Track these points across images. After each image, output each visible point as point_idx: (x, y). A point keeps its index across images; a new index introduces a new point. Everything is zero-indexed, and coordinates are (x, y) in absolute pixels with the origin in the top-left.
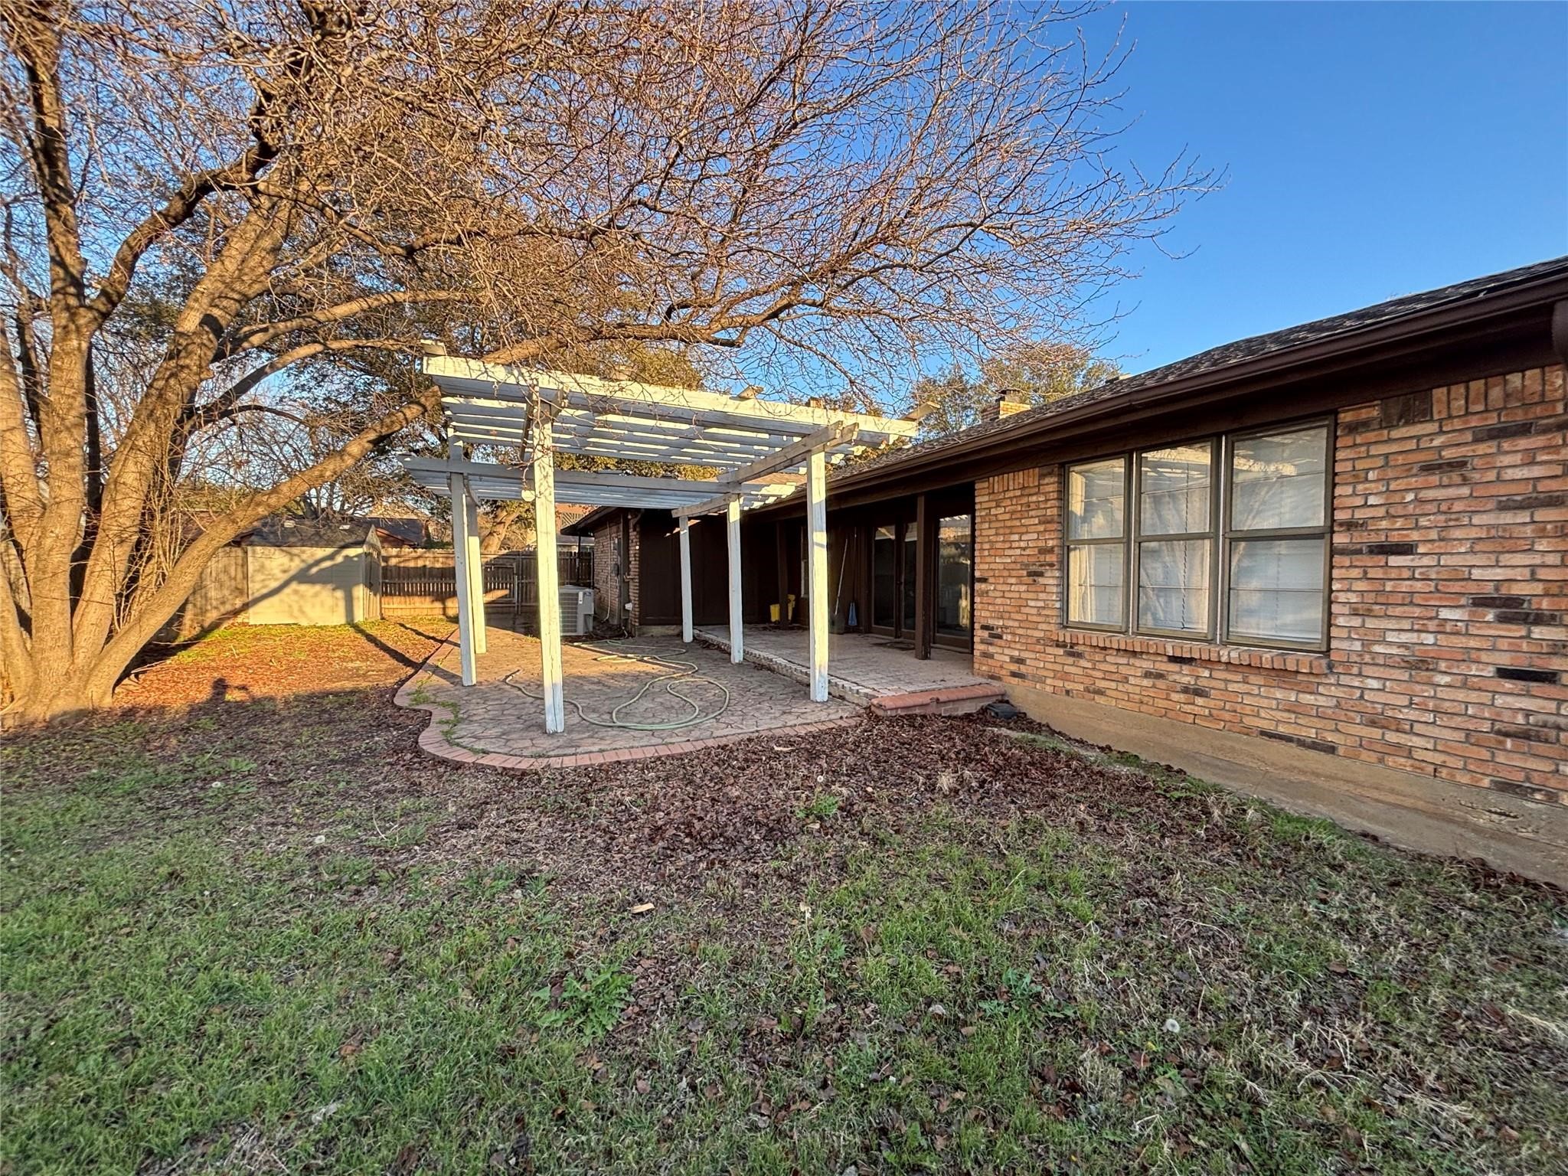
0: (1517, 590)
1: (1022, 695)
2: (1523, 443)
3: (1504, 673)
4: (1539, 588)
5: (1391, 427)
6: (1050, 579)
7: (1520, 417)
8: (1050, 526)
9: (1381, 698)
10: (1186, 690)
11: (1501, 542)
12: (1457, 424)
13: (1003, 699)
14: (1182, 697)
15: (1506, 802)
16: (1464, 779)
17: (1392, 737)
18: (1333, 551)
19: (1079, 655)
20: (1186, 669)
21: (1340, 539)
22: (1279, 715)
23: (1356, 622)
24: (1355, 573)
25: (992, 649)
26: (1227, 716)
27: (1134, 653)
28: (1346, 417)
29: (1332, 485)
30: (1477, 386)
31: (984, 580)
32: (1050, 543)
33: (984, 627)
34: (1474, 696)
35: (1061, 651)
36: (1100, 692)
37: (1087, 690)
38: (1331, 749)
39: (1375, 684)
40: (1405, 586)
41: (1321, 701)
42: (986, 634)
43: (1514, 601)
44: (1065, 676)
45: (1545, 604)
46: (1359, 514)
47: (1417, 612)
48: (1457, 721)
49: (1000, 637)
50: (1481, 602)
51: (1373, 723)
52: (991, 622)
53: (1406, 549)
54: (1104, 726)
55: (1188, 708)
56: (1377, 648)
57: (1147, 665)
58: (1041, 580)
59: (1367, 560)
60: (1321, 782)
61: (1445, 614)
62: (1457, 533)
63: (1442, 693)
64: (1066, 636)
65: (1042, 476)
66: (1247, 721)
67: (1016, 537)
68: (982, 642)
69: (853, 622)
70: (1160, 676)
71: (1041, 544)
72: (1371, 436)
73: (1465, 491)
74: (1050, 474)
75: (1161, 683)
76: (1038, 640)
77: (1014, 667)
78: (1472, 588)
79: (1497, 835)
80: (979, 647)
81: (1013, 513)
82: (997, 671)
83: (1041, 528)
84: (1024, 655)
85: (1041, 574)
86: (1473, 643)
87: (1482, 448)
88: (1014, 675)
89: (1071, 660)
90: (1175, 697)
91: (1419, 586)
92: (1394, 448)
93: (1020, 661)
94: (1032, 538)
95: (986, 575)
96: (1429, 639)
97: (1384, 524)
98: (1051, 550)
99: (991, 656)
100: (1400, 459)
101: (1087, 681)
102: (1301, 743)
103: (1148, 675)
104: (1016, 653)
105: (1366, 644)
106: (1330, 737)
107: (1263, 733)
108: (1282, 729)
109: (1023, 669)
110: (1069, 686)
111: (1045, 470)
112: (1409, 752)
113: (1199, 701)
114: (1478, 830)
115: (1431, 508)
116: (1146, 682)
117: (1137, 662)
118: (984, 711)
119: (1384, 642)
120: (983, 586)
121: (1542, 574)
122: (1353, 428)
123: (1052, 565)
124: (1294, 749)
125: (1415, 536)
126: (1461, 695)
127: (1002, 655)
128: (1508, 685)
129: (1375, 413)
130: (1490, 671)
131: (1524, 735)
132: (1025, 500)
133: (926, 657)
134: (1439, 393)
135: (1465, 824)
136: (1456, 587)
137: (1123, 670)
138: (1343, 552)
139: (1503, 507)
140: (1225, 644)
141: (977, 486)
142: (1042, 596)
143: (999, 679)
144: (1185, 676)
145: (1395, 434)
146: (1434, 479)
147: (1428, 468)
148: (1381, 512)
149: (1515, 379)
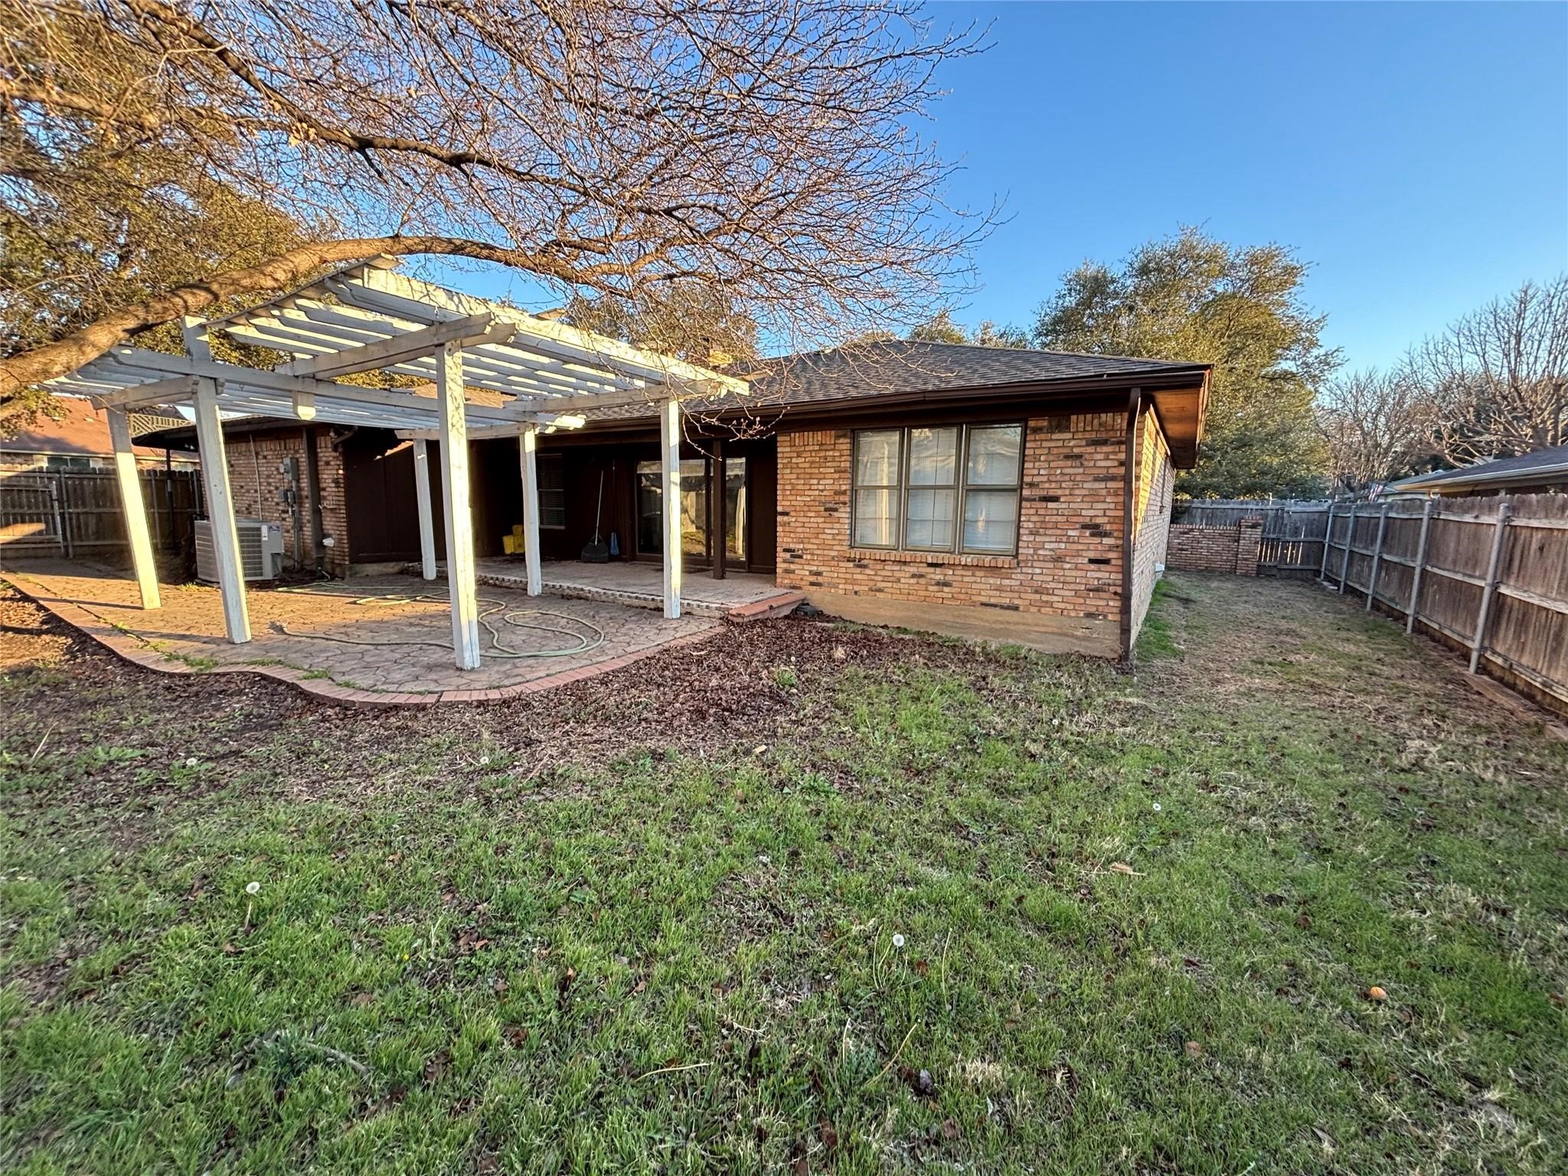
0: (1099, 521)
1: (819, 599)
2: (1105, 449)
3: (1092, 561)
4: (1106, 520)
5: (1052, 433)
6: (844, 513)
7: (1104, 436)
8: (843, 475)
9: (1041, 578)
10: (938, 584)
11: (1094, 497)
12: (1080, 436)
13: (804, 603)
14: (936, 588)
15: (1088, 622)
16: (1073, 614)
17: (1045, 598)
18: (1022, 499)
19: (865, 567)
20: (938, 570)
21: (1026, 492)
22: (991, 593)
23: (1031, 538)
24: (1033, 511)
25: (793, 567)
26: (962, 597)
27: (905, 563)
28: (1032, 423)
29: (1023, 461)
30: (1089, 416)
31: (786, 514)
32: (844, 488)
33: (785, 550)
34: (1079, 573)
35: (851, 565)
36: (880, 590)
37: (871, 590)
38: (1016, 608)
39: (1038, 571)
40: (1054, 519)
41: (1013, 583)
42: (788, 555)
43: (1097, 526)
44: (854, 582)
45: (1108, 527)
46: (1036, 479)
47: (1059, 532)
48: (1072, 587)
49: (801, 557)
50: (1085, 527)
51: (1037, 592)
52: (792, 546)
53: (1055, 499)
54: (882, 612)
55: (939, 594)
56: (1041, 552)
57: (913, 569)
58: (835, 514)
59: (1038, 505)
60: (1012, 627)
61: (1070, 533)
62: (1077, 492)
63: (1067, 573)
64: (856, 553)
65: (838, 437)
66: (974, 598)
67: (815, 482)
68: (785, 561)
69: (615, 551)
70: (921, 576)
71: (837, 488)
72: (1043, 436)
73: (1081, 470)
74: (844, 436)
75: (922, 581)
76: (833, 558)
77: (813, 579)
78: (1081, 519)
79: (1085, 639)
80: (781, 566)
81: (813, 462)
82: (798, 583)
83: (837, 476)
84: (821, 569)
85: (836, 510)
86: (1080, 547)
87: (1090, 449)
88: (812, 584)
89: (859, 570)
90: (931, 588)
91: (1060, 518)
92: (1053, 444)
93: (819, 574)
94: (828, 483)
95: (787, 510)
96: (1063, 546)
97: (1047, 485)
98: (844, 493)
99: (793, 572)
100: (1055, 451)
101: (871, 583)
102: (1002, 607)
103: (913, 576)
104: (814, 568)
105: (1036, 550)
106: (1016, 602)
107: (983, 604)
108: (993, 601)
109: (820, 579)
110: (856, 588)
111: (840, 433)
112: (1051, 604)
113: (946, 589)
114: (1077, 638)
115: (1067, 478)
116: (913, 581)
117: (906, 568)
118: (795, 611)
119: (1044, 548)
120: (786, 518)
121: (1108, 513)
122: (1036, 430)
123: (844, 503)
124: (998, 611)
125: (1059, 492)
126: (1074, 573)
127: (802, 571)
128: (1093, 567)
129: (1045, 423)
130: (1086, 560)
131: (1097, 590)
132: (822, 454)
133: (723, 577)
134: (1074, 418)
135: (1073, 636)
136: (1075, 519)
137: (897, 574)
138: (1028, 500)
139: (1096, 480)
140: (960, 554)
141: (779, 439)
142: (836, 526)
143: (799, 588)
144: (938, 575)
145: (1054, 437)
146: (1069, 463)
147: (1067, 457)
148: (1045, 479)
149: (1103, 416)
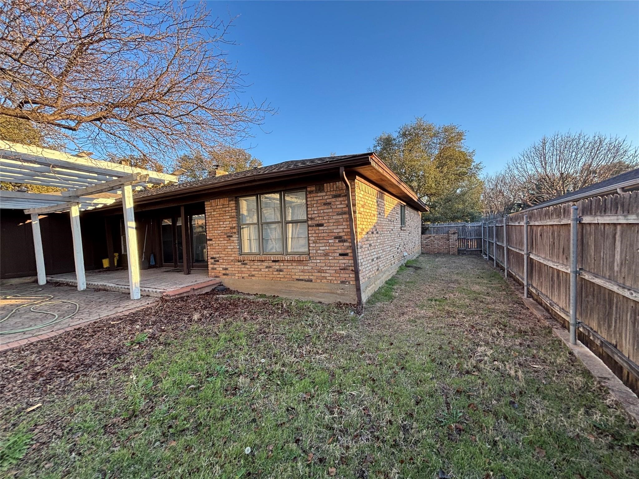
0: (341, 234)
1: (228, 282)
2: (340, 199)
3: (341, 255)
4: (344, 234)
5: (317, 193)
6: (235, 238)
7: (339, 193)
8: (234, 219)
9: (320, 264)
10: (277, 271)
11: (338, 223)
12: (329, 193)
13: (221, 284)
14: (276, 273)
15: (342, 286)
16: (335, 282)
17: (323, 275)
18: (309, 226)
19: (246, 264)
20: (277, 264)
21: (310, 223)
22: (300, 274)
23: (314, 245)
24: (313, 232)
25: (215, 266)
26: (288, 276)
27: (262, 261)
28: (309, 189)
29: (307, 208)
30: (331, 184)
31: (211, 240)
32: (234, 225)
33: (212, 258)
34: (336, 261)
35: (240, 263)
36: (253, 276)
37: (249, 276)
38: (311, 281)
39: (318, 261)
40: (322, 235)
41: (309, 268)
42: (213, 261)
43: (340, 237)
44: (242, 272)
45: (345, 237)
46: (313, 216)
47: (325, 241)
48: (333, 268)
49: (218, 261)
50: (336, 238)
51: (319, 272)
52: (214, 256)
53: (322, 225)
54: (255, 287)
55: (278, 276)
56: (319, 252)
57: (266, 264)
58: (231, 239)
59: (315, 228)
60: (310, 291)
61: (330, 241)
62: (330, 221)
63: (331, 261)
64: (241, 258)
65: (229, 201)
66: (293, 277)
67: (222, 223)
68: (212, 264)
69: (153, 263)
70: (270, 267)
71: (231, 225)
72: (314, 195)
73: (331, 210)
74: (232, 200)
75: (271, 270)
76: (232, 260)
77: (224, 272)
78: (334, 234)
79: (342, 294)
80: (210, 266)
81: (220, 214)
82: (218, 274)
83: (230, 220)
84: (227, 267)
85: (231, 237)
86: (335, 248)
87: (334, 200)
88: (224, 274)
89: (243, 266)
90: (275, 273)
91: (325, 234)
92: (318, 198)
93: (226, 269)
94: (228, 223)
95: (211, 238)
96: (327, 248)
97: (318, 219)
98: (234, 228)
99: (215, 269)
100: (319, 202)
101: (249, 272)
102: (305, 281)
103: (267, 267)
104: (224, 266)
105: (317, 250)
106: (311, 277)
107: (297, 280)
108: (301, 278)
109: (227, 272)
110: (243, 275)
111: (231, 199)
112: (325, 277)
113: (281, 273)
114: (338, 294)
115: (326, 214)
116: (267, 270)
117: (264, 264)
118: (213, 290)
119: (319, 250)
120: (211, 242)
121: (345, 230)
122: (311, 192)
123: (235, 233)
124: (304, 283)
125: (323, 222)
126: (333, 261)
127: (219, 268)
128: (341, 257)
129: (314, 189)
130: (338, 255)
131: (344, 269)
132: (224, 209)
133: (189, 273)
134: (325, 185)
135: (336, 293)
136: (331, 234)
137: (260, 267)
138: (311, 226)
139: (338, 214)
140: (286, 255)
141: (206, 203)
142: (232, 244)
143: (218, 277)
144: (277, 266)
145: (319, 195)
146: (326, 207)
147: (325, 204)
148: (317, 215)
149: (337, 183)
